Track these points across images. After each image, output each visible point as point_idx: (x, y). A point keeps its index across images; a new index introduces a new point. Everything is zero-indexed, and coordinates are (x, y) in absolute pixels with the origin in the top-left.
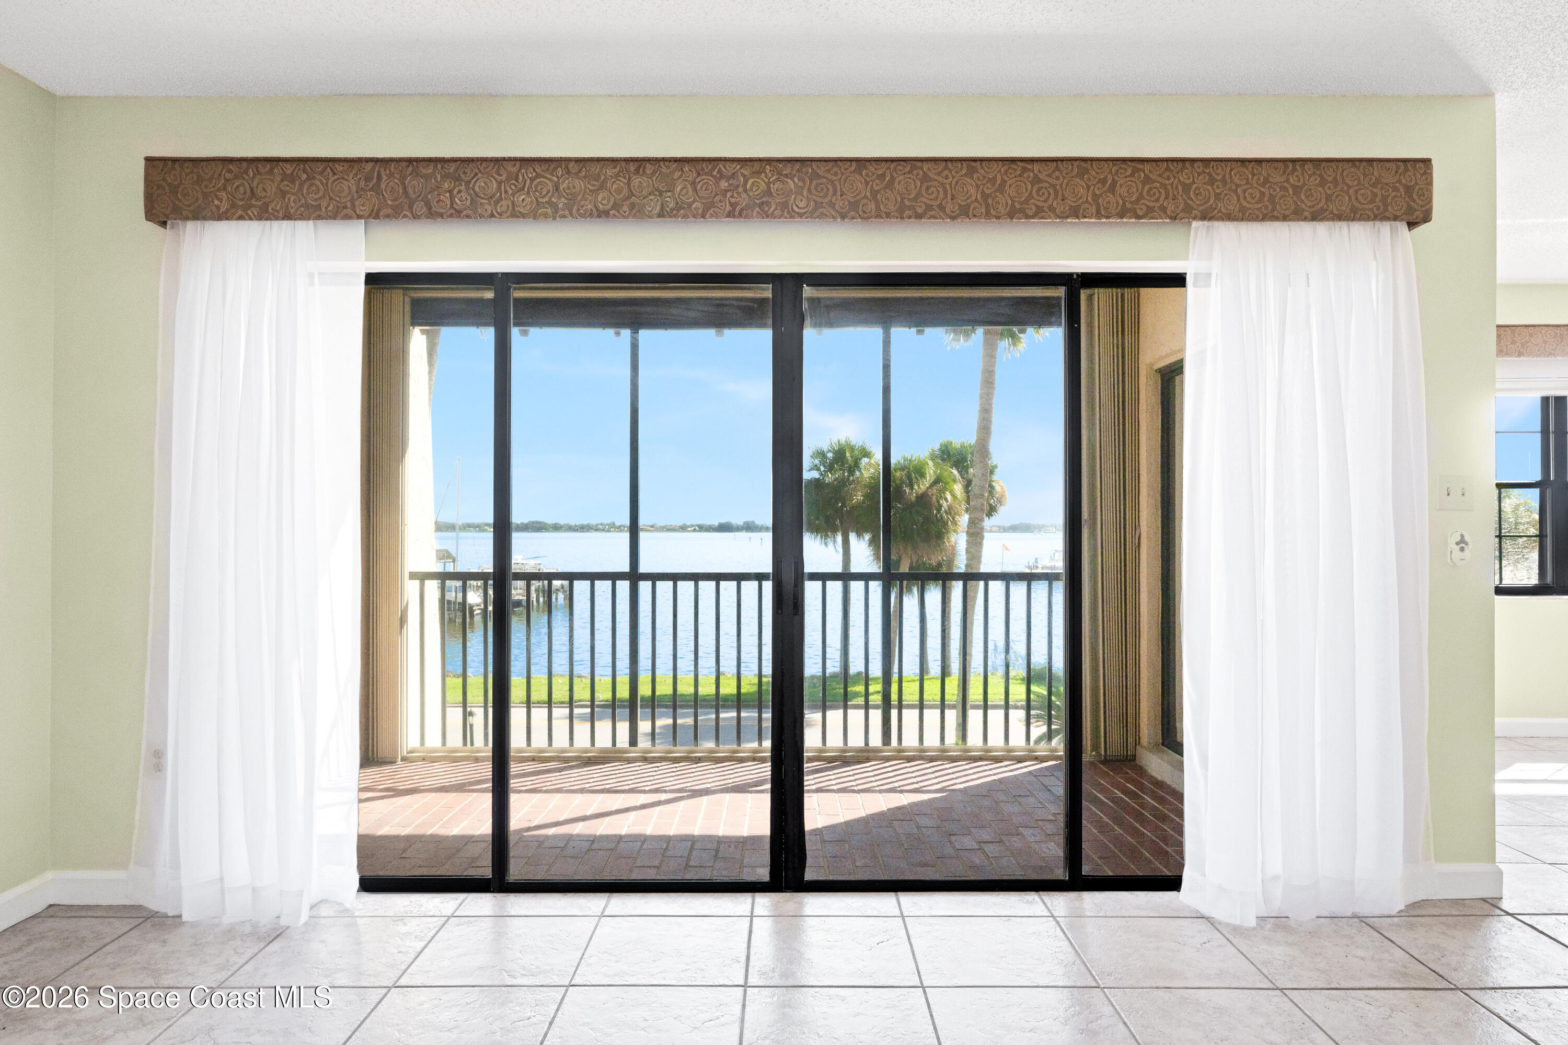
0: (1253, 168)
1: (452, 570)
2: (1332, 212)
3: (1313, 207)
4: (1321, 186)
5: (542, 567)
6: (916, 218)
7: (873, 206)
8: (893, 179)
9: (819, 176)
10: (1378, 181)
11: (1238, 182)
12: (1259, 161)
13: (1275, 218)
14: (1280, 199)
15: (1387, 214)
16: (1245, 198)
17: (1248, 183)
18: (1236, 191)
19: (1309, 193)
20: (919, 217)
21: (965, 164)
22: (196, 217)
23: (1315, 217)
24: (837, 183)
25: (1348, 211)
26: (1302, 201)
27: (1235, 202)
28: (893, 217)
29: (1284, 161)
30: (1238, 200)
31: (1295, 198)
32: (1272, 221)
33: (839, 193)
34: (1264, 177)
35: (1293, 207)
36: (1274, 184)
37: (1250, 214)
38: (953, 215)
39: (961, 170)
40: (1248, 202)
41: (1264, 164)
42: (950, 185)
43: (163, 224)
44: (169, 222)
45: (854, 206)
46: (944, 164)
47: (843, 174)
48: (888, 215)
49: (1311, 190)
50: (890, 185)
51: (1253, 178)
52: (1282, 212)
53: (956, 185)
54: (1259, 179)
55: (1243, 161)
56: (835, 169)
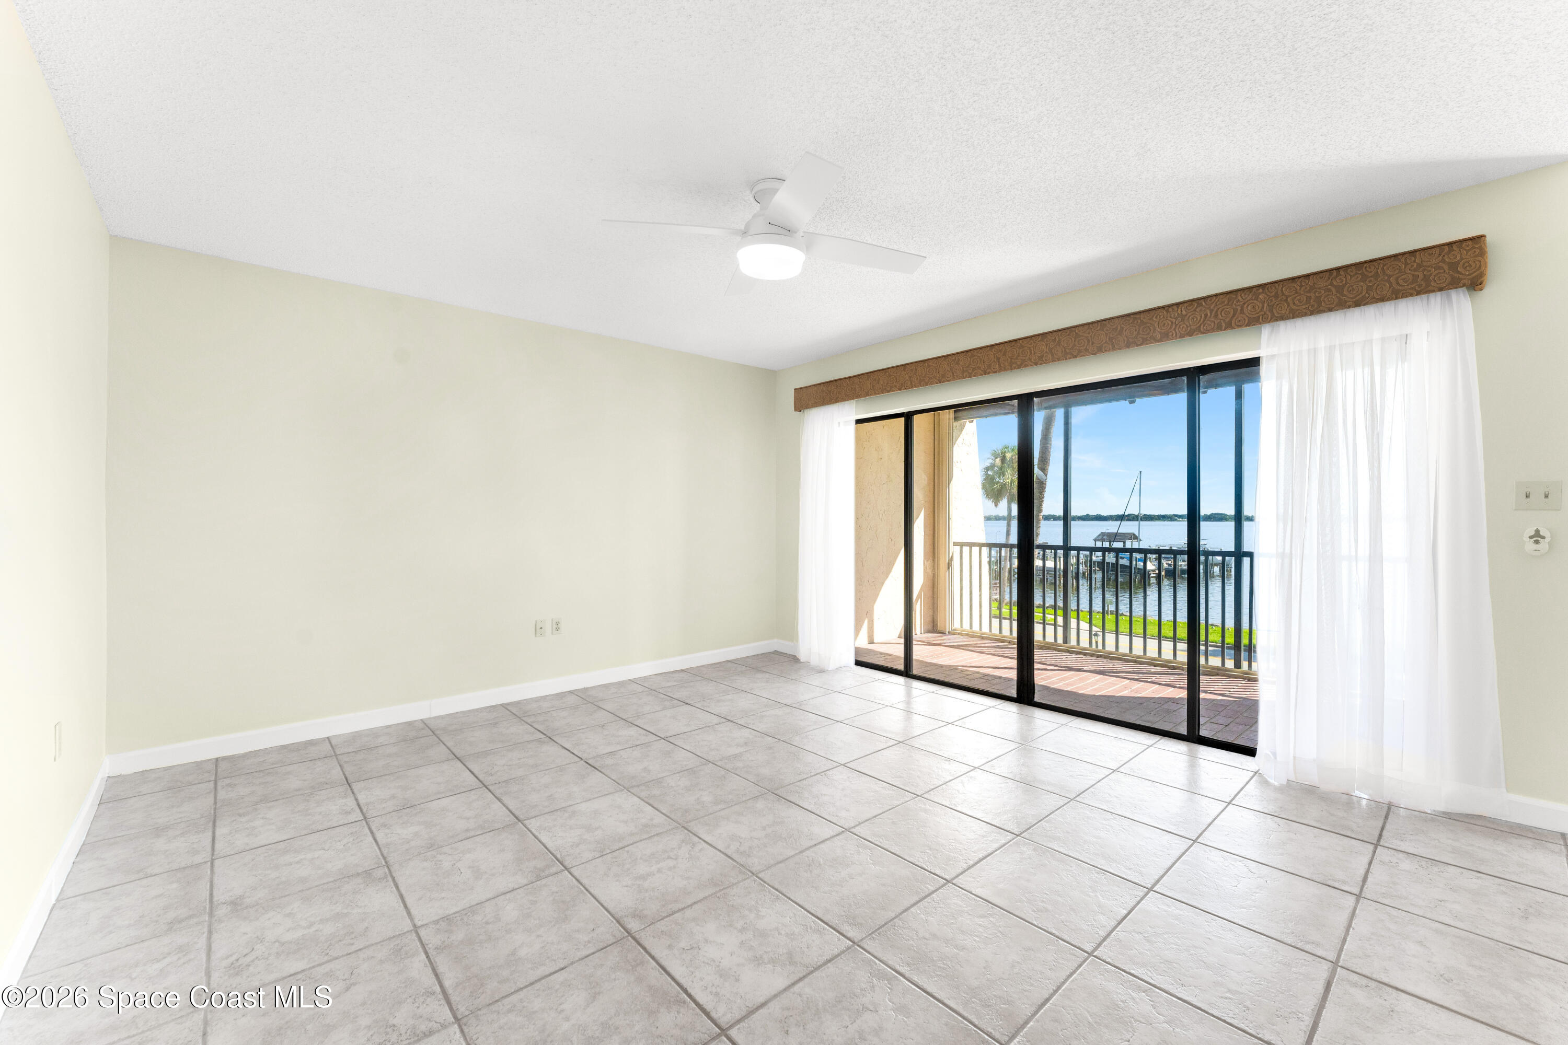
0: (1301, 282)
1: (1137, 547)
2: (1374, 298)
3: (1355, 297)
4: (1363, 282)
5: (1207, 546)
6: (1074, 358)
7: (1050, 356)
8: (1060, 340)
9: (1023, 347)
10: (1419, 266)
11: (1287, 294)
12: (1307, 276)
13: (1323, 311)
14: (1325, 298)
15: (1431, 288)
16: (1294, 304)
17: (1297, 293)
18: (1286, 301)
19: (1351, 288)
20: (1075, 357)
21: (1099, 323)
22: (807, 408)
23: (1357, 304)
24: (1032, 349)
25: (1390, 293)
26: (1345, 296)
27: (1286, 307)
28: (1062, 360)
29: (1330, 271)
30: (1288, 305)
31: (1338, 295)
32: (1320, 313)
33: (1033, 353)
34: (1310, 286)
35: (1337, 300)
36: (1319, 288)
37: (1299, 313)
38: (1094, 352)
39: (1097, 327)
40: (1297, 306)
41: (1311, 277)
42: (1091, 336)
43: (800, 411)
44: (802, 411)
45: (1041, 358)
46: (1087, 326)
47: (1034, 343)
48: (1059, 360)
49: (1352, 286)
50: (1059, 344)
51: (1301, 289)
52: (1327, 306)
53: (1094, 336)
54: (1306, 288)
55: (1293, 279)
56: (1032, 341)
